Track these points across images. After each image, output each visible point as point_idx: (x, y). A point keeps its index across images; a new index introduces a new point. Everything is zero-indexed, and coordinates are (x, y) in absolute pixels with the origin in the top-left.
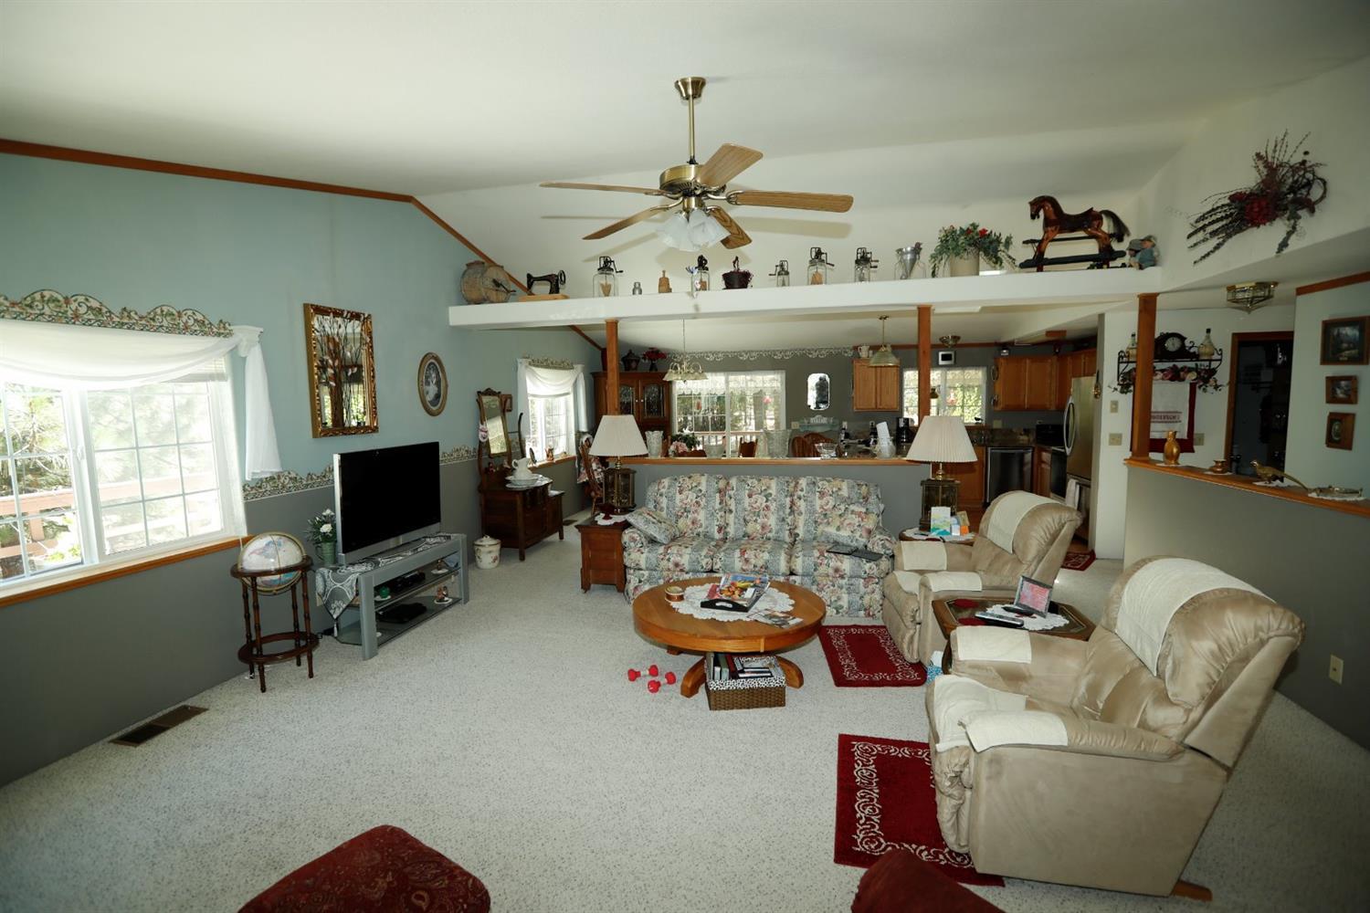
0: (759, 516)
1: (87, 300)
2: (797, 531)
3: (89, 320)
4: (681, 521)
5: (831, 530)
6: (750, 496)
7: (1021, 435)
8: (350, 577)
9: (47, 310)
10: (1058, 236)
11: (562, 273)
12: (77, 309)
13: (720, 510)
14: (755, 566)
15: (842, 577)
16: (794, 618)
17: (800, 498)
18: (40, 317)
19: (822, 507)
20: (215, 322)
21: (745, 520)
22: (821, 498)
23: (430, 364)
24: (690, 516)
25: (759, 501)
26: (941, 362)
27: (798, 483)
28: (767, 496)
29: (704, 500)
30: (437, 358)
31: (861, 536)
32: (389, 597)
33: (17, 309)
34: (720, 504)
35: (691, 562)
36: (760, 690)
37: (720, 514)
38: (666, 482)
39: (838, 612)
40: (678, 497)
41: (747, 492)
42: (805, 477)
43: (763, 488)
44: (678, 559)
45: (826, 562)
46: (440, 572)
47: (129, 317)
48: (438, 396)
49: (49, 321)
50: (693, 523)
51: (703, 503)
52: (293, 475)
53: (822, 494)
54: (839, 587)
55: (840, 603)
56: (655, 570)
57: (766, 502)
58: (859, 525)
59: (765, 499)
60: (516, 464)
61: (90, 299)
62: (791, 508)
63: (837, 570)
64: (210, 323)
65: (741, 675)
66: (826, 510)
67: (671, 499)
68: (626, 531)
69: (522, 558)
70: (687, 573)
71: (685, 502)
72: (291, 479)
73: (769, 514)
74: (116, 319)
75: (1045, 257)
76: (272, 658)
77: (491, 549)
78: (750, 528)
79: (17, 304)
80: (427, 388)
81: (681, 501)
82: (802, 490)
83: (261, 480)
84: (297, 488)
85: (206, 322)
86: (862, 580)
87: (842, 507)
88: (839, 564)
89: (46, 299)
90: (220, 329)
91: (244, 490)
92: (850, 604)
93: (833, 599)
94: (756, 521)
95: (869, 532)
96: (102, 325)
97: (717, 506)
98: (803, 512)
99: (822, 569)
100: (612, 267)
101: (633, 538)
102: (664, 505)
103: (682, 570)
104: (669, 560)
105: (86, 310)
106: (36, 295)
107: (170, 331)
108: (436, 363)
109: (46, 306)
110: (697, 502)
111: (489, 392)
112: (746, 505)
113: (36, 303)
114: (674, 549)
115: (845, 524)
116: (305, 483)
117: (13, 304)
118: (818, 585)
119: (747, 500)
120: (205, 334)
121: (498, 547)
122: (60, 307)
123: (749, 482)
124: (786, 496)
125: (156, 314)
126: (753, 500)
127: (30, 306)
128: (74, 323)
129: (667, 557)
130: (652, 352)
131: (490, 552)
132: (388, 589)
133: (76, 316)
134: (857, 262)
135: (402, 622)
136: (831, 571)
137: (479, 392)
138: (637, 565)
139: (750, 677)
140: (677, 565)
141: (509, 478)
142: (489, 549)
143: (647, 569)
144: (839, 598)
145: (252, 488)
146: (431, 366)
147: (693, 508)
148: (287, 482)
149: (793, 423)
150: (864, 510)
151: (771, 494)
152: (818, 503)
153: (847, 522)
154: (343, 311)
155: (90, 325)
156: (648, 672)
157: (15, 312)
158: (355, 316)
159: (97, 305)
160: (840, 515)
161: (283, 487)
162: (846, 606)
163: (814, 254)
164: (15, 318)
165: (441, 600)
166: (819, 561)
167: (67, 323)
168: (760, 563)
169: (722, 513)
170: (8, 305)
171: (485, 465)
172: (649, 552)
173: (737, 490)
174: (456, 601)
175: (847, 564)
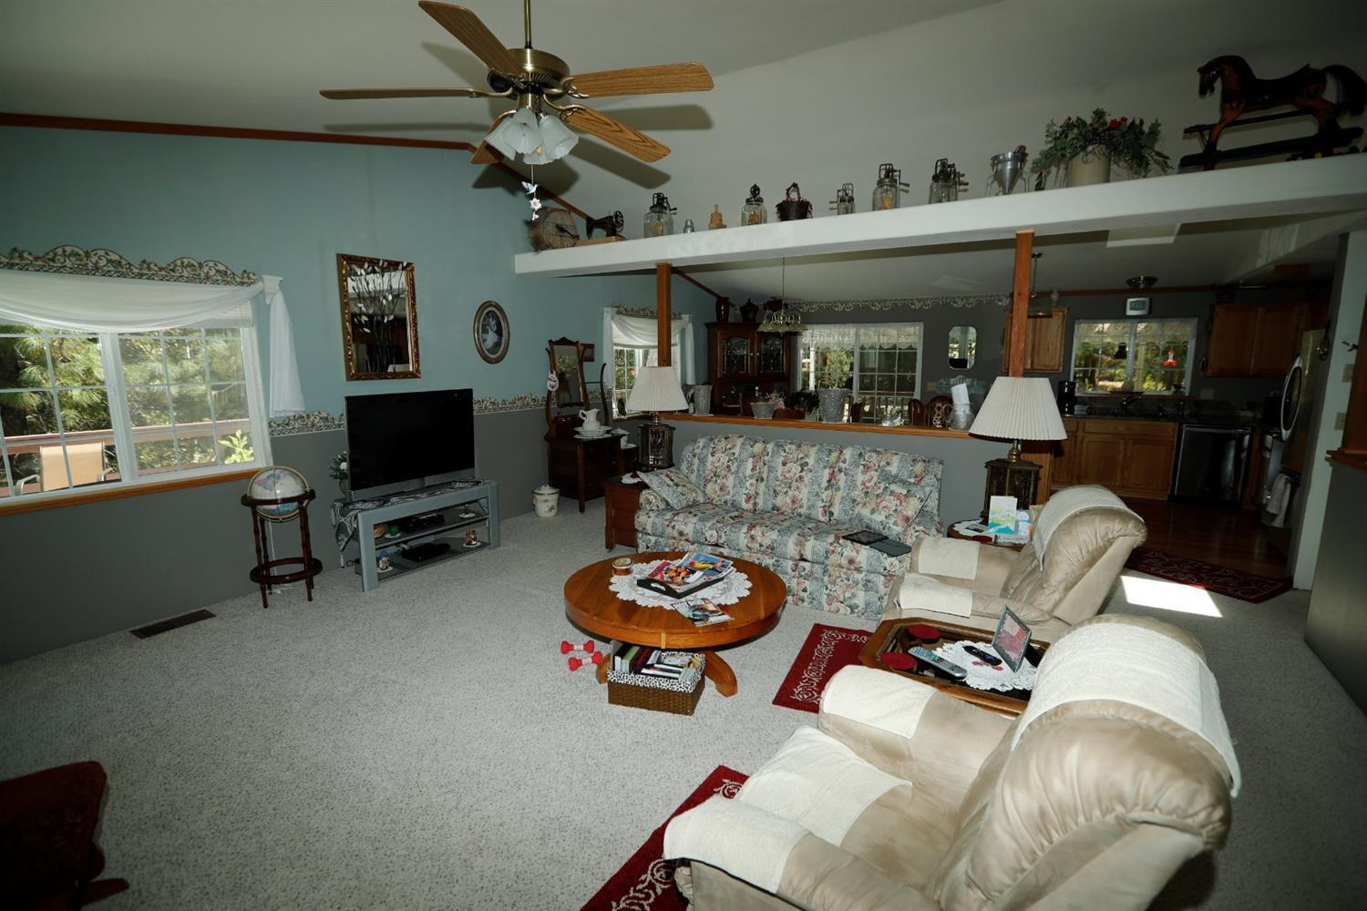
0: (790, 488)
1: (107, 254)
2: (832, 509)
3: (109, 271)
4: (710, 486)
5: (865, 512)
6: (784, 464)
7: (1242, 409)
8: (351, 514)
9: (68, 263)
10: (1245, 116)
11: (618, 215)
12: (97, 262)
13: (751, 477)
14: (761, 545)
15: (858, 570)
16: (723, 614)
17: (840, 471)
18: (62, 270)
19: (864, 484)
20: (239, 273)
21: (775, 491)
22: (864, 473)
23: (488, 313)
24: (719, 481)
25: (794, 470)
26: (1130, 313)
27: (842, 452)
28: (804, 465)
29: (736, 464)
30: (497, 306)
31: (895, 523)
32: (399, 535)
33: (40, 263)
34: (752, 470)
35: (696, 531)
36: (656, 691)
37: (750, 481)
38: (701, 442)
39: (852, 612)
40: (710, 458)
41: (782, 458)
42: (852, 446)
43: (800, 456)
44: (682, 527)
45: (839, 549)
46: (468, 516)
47: (149, 268)
48: (498, 344)
49: (70, 273)
50: (721, 489)
51: (733, 468)
52: (324, 415)
53: (867, 468)
54: (854, 582)
55: (854, 601)
56: (662, 537)
57: (801, 472)
58: (896, 510)
59: (800, 468)
60: (584, 415)
61: (110, 253)
62: (829, 481)
63: (851, 562)
64: (233, 274)
65: (644, 671)
66: (868, 488)
67: (703, 461)
68: (644, 493)
69: (582, 510)
70: (693, 544)
71: (716, 465)
72: (321, 418)
73: (802, 486)
74: (136, 271)
75: (1218, 149)
76: (280, 580)
77: (548, 498)
78: (780, 501)
79: (40, 258)
80: (485, 336)
81: (713, 463)
82: (844, 462)
83: (288, 417)
84: (329, 427)
85: (229, 272)
86: (883, 578)
87: (882, 486)
88: (854, 554)
89: (67, 253)
90: (246, 279)
91: (270, 426)
92: (868, 604)
93: (847, 595)
94: (786, 493)
95: (907, 519)
96: (122, 275)
97: (748, 472)
98: (842, 487)
99: (834, 558)
100: (665, 205)
101: (648, 500)
102: (695, 467)
103: (687, 540)
104: (673, 527)
105: (105, 263)
106: (57, 250)
107: (190, 280)
108: (496, 311)
109: (67, 260)
110: (728, 467)
111: (564, 342)
112: (779, 474)
113: (58, 257)
114: (681, 517)
115: (880, 507)
116: (337, 422)
117: (37, 258)
118: (830, 576)
119: (780, 468)
120: (227, 283)
121: (555, 497)
122: (81, 260)
123: (787, 448)
124: (825, 467)
125: (176, 265)
126: (786, 468)
127: (53, 260)
128: (94, 274)
129: (673, 524)
130: (775, 301)
131: (546, 501)
132: (396, 527)
133: (97, 268)
134: (936, 178)
135: (416, 560)
136: (844, 562)
137: (550, 341)
138: (644, 529)
139: (652, 675)
140: (681, 534)
141: (579, 429)
142: (546, 499)
143: (654, 535)
144: (854, 596)
145: (279, 425)
146: (491, 317)
147: (723, 473)
148: (316, 421)
149: (929, 384)
150: (905, 492)
151: (807, 463)
152: (860, 478)
153: (884, 504)
154: (379, 260)
155: (110, 276)
156: (582, 647)
157: (38, 266)
158: (393, 266)
159: (117, 258)
160: (878, 495)
161: (313, 425)
162: (862, 605)
163: (883, 173)
164: (38, 270)
165: (470, 543)
166: (831, 548)
167: (88, 274)
168: (766, 542)
169: (754, 481)
170: (32, 259)
171: (553, 415)
172: (656, 516)
173: (772, 457)
174: (484, 545)
175: (864, 554)
